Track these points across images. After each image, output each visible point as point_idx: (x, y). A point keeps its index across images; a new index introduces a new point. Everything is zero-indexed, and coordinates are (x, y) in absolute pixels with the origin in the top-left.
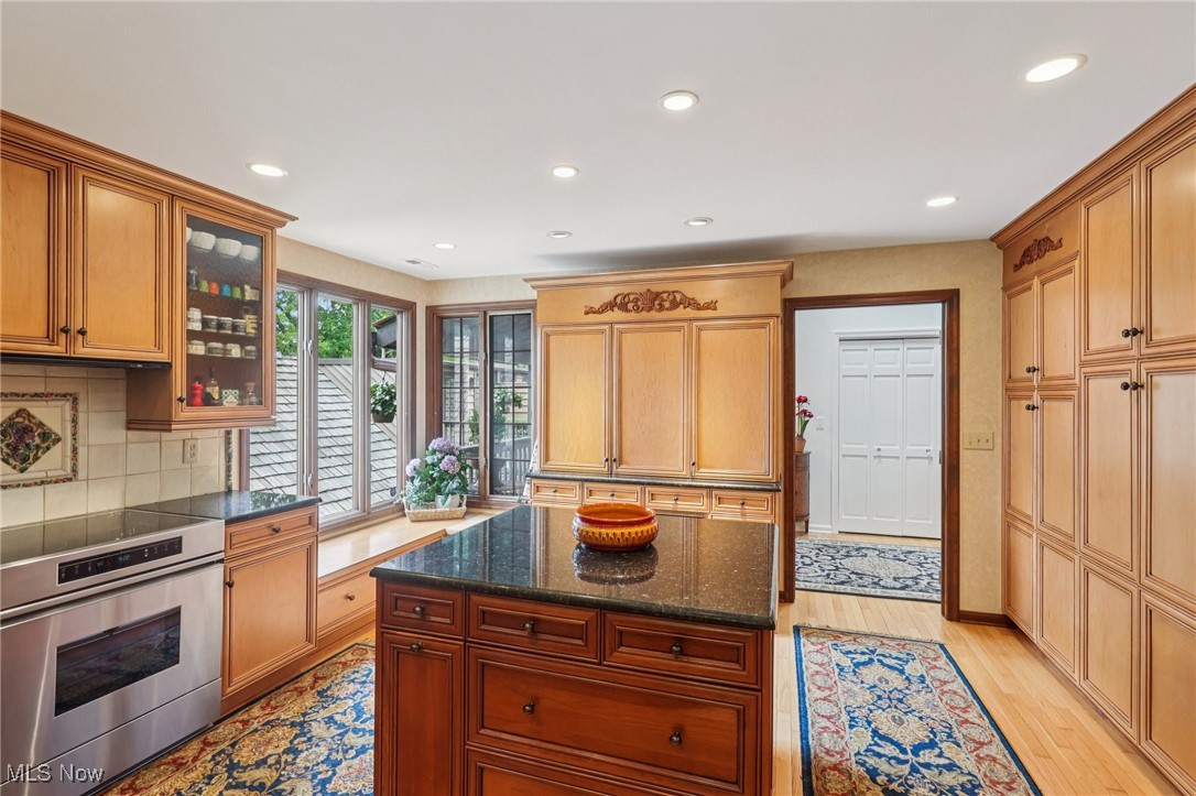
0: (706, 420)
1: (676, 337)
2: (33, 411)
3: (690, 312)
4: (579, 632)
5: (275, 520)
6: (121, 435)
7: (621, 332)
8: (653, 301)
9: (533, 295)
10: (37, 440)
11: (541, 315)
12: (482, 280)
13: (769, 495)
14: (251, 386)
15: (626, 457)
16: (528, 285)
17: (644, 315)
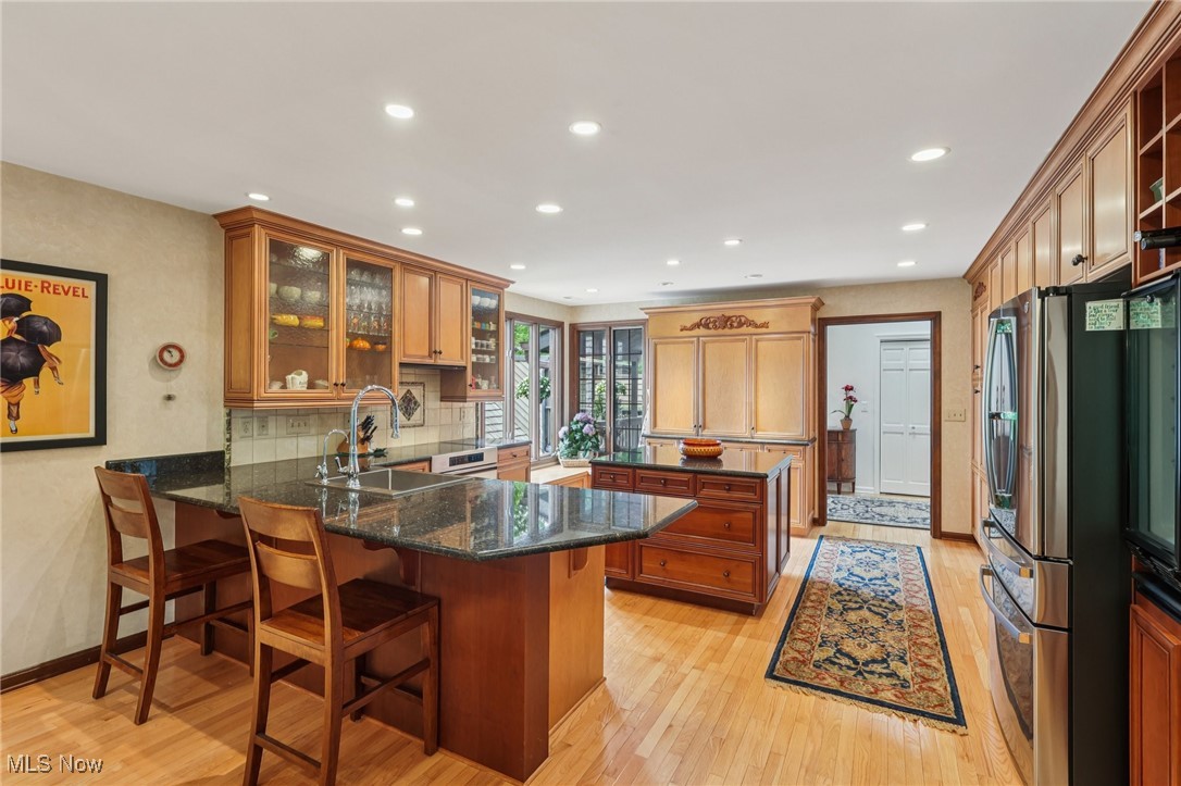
0: (761, 401)
1: (742, 346)
2: (412, 391)
3: (751, 330)
4: (686, 483)
5: (514, 450)
6: (438, 404)
7: (704, 343)
8: (726, 322)
9: (647, 317)
10: (413, 406)
11: (651, 330)
12: (609, 306)
13: (801, 448)
14: (493, 378)
15: (708, 424)
16: (643, 312)
17: (720, 331)
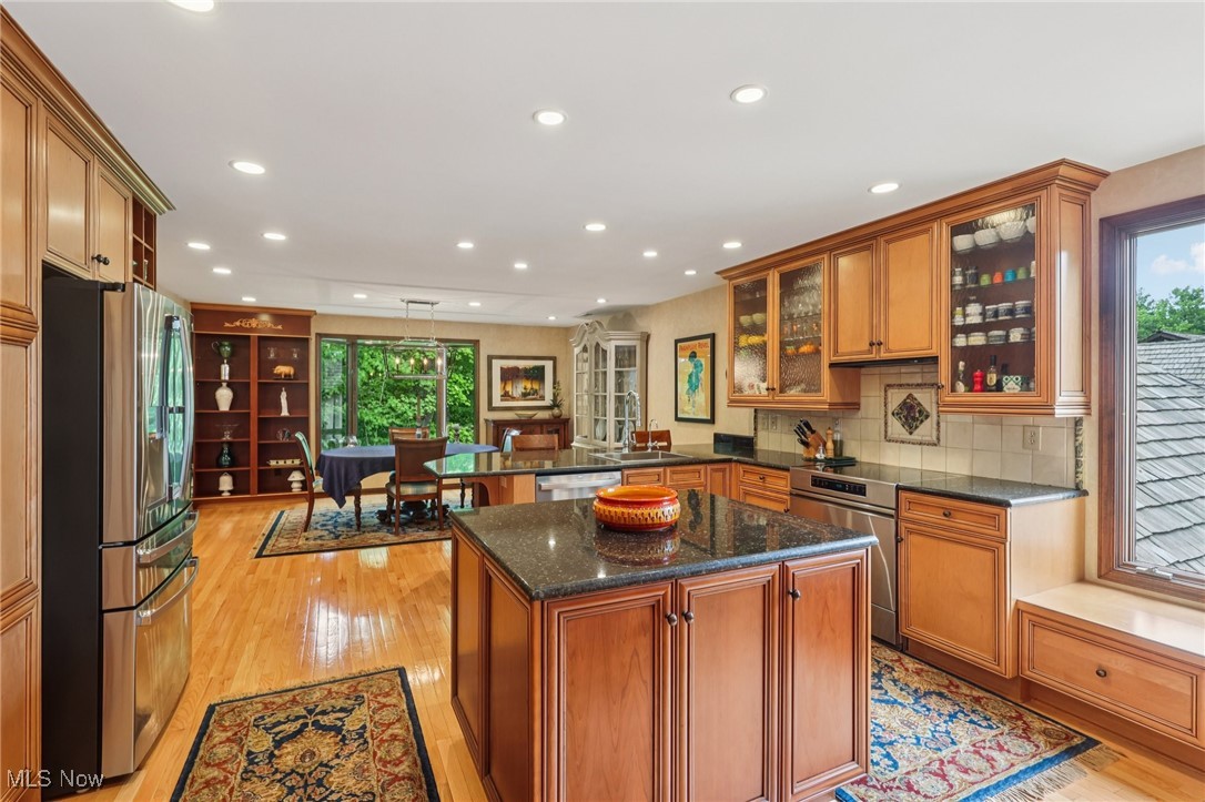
2: (916, 395)
10: (917, 415)
